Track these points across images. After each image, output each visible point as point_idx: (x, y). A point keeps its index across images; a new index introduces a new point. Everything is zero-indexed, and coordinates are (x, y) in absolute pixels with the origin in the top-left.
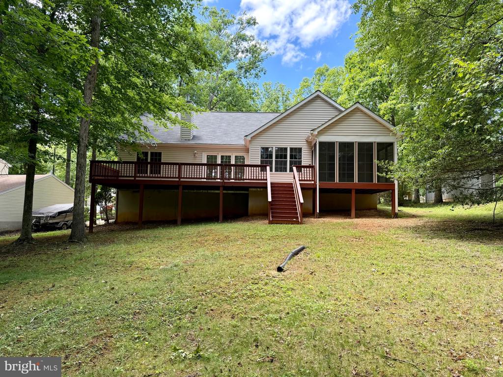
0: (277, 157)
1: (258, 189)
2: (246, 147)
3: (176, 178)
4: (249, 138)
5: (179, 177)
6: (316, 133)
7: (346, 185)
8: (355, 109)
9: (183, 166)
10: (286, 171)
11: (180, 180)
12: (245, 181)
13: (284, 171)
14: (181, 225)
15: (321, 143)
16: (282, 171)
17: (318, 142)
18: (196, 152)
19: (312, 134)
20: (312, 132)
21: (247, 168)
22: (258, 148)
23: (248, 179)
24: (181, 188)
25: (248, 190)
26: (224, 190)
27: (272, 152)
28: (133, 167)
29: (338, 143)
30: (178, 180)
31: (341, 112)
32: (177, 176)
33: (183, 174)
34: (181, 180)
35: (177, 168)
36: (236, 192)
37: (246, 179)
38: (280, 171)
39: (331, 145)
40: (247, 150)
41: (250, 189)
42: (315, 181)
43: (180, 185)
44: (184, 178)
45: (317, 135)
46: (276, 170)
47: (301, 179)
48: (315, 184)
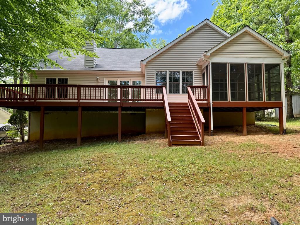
0: (170, 80)
1: (154, 109)
2: (142, 73)
3: (75, 99)
4: (145, 63)
5: (79, 98)
6: (209, 54)
7: (238, 104)
8: (243, 33)
9: (82, 88)
10: (179, 93)
11: (79, 101)
12: (142, 102)
13: (177, 93)
14: (81, 145)
15: (213, 65)
16: (175, 93)
17: (210, 64)
18: (98, 77)
19: (205, 56)
20: (205, 53)
21: (144, 89)
22: (153, 72)
23: (146, 100)
24: (80, 109)
25: (145, 110)
26: (122, 110)
27: (166, 76)
28: (34, 90)
29: (229, 65)
30: (77, 101)
31: (227, 38)
32: (76, 97)
33: (82, 95)
34: (81, 101)
35: (76, 90)
36: (134, 112)
37: (143, 100)
38: (174, 93)
39: (223, 66)
40: (143, 76)
41: (147, 110)
42: (208, 100)
43: (79, 106)
44: (83, 99)
45: (210, 57)
46: (170, 92)
47: (197, 99)
48: (208, 103)
